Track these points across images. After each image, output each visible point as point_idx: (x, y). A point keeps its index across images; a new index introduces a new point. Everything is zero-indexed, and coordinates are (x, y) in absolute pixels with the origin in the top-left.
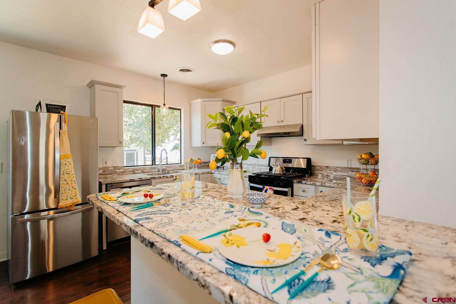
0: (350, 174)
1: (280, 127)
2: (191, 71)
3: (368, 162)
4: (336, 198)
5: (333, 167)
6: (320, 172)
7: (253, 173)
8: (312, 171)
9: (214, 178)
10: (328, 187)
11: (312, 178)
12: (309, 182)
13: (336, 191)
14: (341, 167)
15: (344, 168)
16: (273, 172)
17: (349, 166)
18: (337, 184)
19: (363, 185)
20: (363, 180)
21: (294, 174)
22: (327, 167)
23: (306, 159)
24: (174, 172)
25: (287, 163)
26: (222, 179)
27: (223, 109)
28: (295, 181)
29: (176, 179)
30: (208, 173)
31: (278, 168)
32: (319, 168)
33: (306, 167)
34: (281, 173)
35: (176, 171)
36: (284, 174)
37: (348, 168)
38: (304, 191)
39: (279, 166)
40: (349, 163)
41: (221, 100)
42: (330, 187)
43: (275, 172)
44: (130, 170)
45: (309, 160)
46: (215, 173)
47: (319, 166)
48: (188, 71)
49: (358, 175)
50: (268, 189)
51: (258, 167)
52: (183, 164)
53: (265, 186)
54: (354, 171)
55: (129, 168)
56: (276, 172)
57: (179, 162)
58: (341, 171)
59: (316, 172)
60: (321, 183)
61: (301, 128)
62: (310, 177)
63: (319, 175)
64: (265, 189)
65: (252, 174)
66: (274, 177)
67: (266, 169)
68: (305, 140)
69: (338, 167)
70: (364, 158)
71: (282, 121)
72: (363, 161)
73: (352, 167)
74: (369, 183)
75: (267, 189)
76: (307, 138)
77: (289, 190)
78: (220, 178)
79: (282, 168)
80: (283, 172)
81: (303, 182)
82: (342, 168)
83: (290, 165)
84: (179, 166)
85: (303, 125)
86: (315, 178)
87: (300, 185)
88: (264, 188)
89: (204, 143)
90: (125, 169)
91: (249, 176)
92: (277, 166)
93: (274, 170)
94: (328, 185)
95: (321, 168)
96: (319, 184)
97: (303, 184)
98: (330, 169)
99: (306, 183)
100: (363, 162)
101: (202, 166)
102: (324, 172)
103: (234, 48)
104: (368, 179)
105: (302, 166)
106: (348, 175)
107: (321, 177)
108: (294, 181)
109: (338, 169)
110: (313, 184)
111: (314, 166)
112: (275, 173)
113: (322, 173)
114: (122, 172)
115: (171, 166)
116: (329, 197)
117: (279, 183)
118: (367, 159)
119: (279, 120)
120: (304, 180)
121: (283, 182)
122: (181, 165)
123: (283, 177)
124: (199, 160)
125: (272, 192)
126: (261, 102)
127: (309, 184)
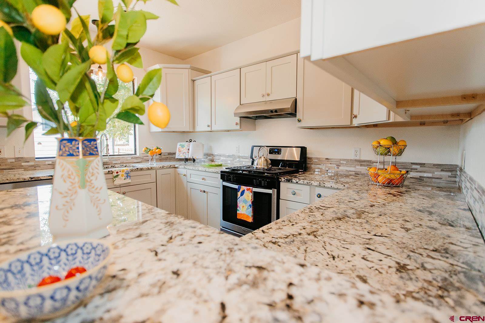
0: (358, 169)
1: (266, 102)
3: (389, 152)
4: (345, 211)
5: (335, 159)
6: (318, 165)
7: (227, 167)
8: (307, 165)
9: (178, 174)
10: (328, 188)
11: (307, 174)
12: (301, 181)
13: (343, 197)
14: (346, 159)
15: (351, 160)
16: (255, 167)
17: (358, 158)
18: (342, 184)
19: (379, 185)
20: (380, 179)
21: (283, 169)
22: (327, 159)
23: (300, 149)
24: (123, 166)
25: (275, 154)
26: (188, 176)
27: (191, 80)
28: (283, 180)
29: (118, 175)
30: (170, 167)
31: (261, 160)
32: (317, 160)
33: (299, 160)
34: (264, 167)
35: (125, 165)
36: (269, 169)
37: (356, 160)
38: (294, 194)
39: (263, 158)
40: (358, 153)
41: (189, 67)
42: (331, 188)
43: (257, 166)
44: (47, 163)
45: (303, 150)
46: (180, 167)
47: (317, 158)
49: (372, 171)
50: (246, 191)
51: (238, 159)
52: (139, 155)
53: (241, 185)
54: (364, 165)
55: (46, 161)
56: (259, 167)
57: (133, 153)
58: (346, 165)
59: (313, 166)
60: (319, 182)
61: (294, 103)
62: (304, 173)
63: (316, 170)
64: (241, 190)
65: (226, 169)
66: (254, 174)
67: (248, 162)
68: (299, 121)
69: (342, 159)
70: (384, 144)
71: (268, 95)
72: (381, 150)
73: (361, 159)
74: (389, 183)
75: (244, 190)
76: (301, 118)
77: (273, 191)
78: (185, 173)
79: (266, 160)
80: (267, 166)
81: (294, 181)
82: (347, 161)
83: (279, 157)
84: (131, 158)
85: (296, 99)
86: (311, 174)
87: (289, 185)
88: (239, 189)
90: (38, 161)
91: (221, 172)
92: (260, 157)
93: (255, 163)
94: (329, 186)
95: (320, 161)
96: (316, 183)
97: (294, 183)
98: (331, 163)
99: (297, 182)
100: (381, 152)
101: (168, 158)
102: (323, 167)
104: (388, 176)
105: (295, 158)
106: (355, 171)
107: (319, 173)
108: (281, 178)
109: (341, 162)
110: (307, 184)
111: (310, 158)
112: (257, 168)
113: (320, 167)
114: (32, 166)
115: (119, 158)
116: (332, 210)
117: (260, 182)
118: (388, 147)
119: (264, 93)
120: (296, 177)
121: (266, 181)
122: (135, 157)
123: (267, 173)
124: (158, 149)
125: (251, 194)
126: (240, 69)
127: (302, 184)
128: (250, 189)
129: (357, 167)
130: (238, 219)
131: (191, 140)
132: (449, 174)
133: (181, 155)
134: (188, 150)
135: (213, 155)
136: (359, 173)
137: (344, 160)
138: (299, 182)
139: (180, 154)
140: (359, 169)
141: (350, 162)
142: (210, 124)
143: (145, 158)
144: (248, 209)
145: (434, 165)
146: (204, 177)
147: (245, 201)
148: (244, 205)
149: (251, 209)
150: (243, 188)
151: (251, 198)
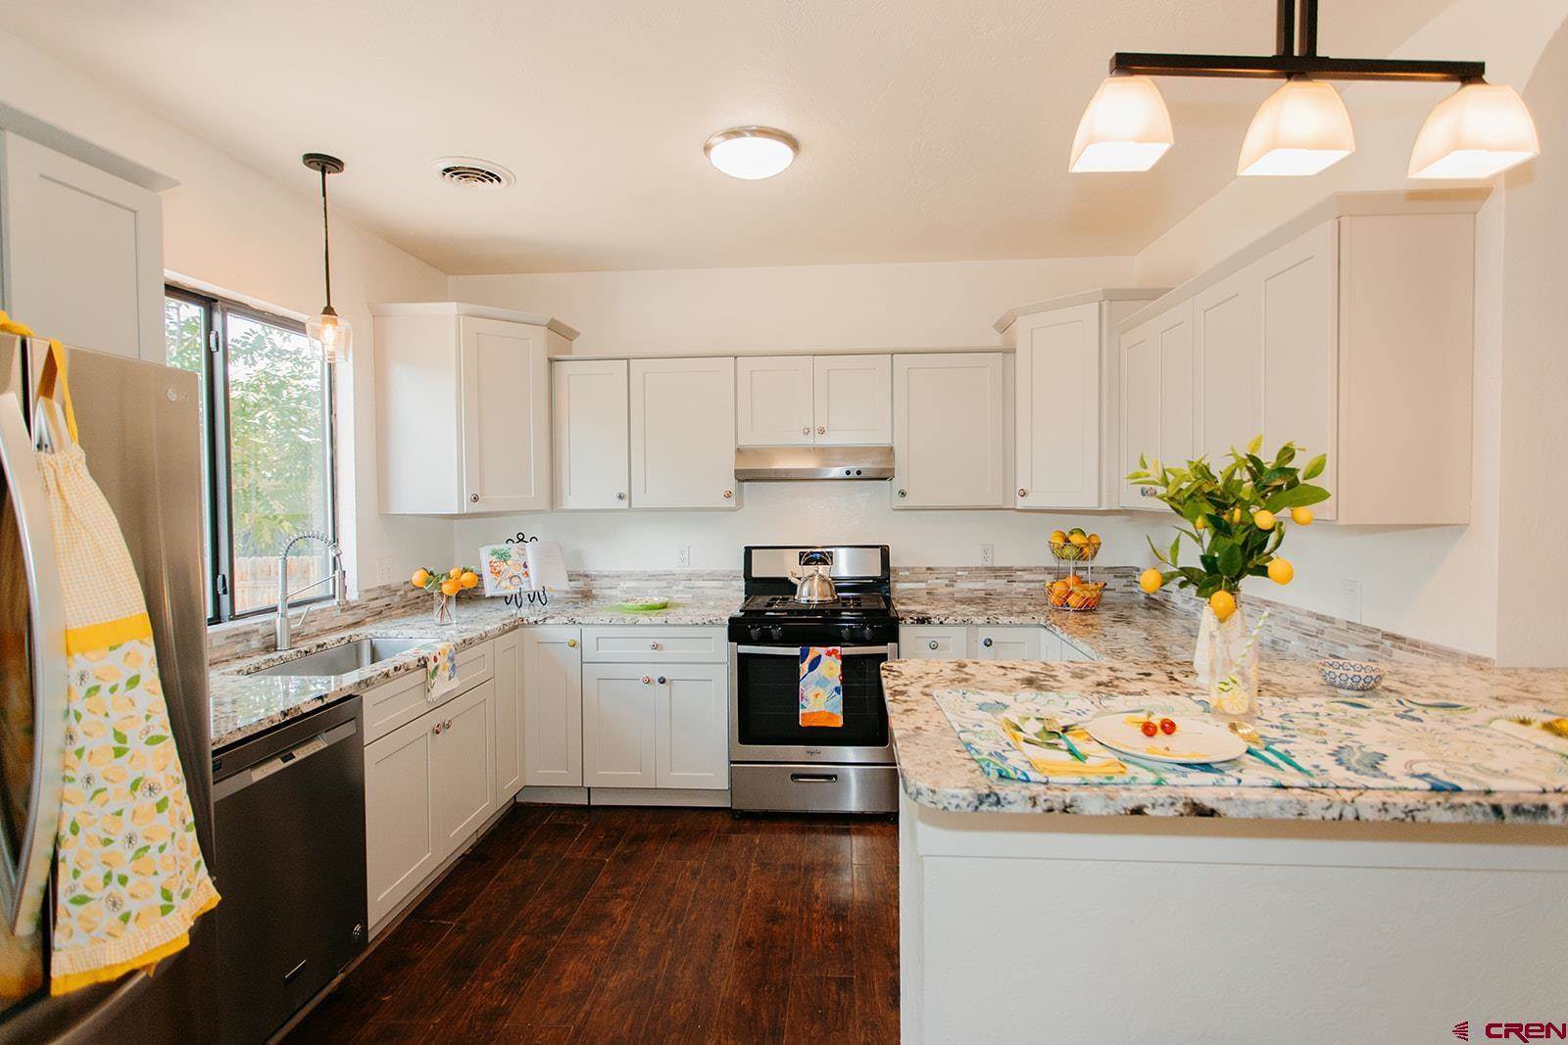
0: (989, 584)
2: (499, 180)
5: (945, 568)
6: (910, 583)
9: (541, 643)
10: (1005, 625)
14: (967, 567)
15: (977, 568)
17: (989, 564)
22: (929, 569)
23: (879, 550)
25: (823, 564)
30: (514, 626)
32: (907, 573)
33: (880, 575)
37: (988, 569)
38: (935, 647)
39: (817, 576)
40: (989, 555)
41: (546, 323)
45: (885, 553)
46: (550, 621)
47: (908, 569)
48: (491, 176)
50: (823, 657)
51: (685, 584)
52: (354, 597)
54: (1000, 576)
56: (814, 598)
58: (968, 579)
60: (987, 617)
64: (810, 658)
67: (721, 589)
68: (900, 492)
69: (960, 568)
71: (822, 431)
73: (995, 565)
75: (819, 656)
76: (905, 485)
77: (886, 648)
78: (576, 639)
81: (934, 620)
82: (969, 570)
85: (892, 449)
87: (921, 631)
88: (805, 655)
89: (476, 499)
91: (732, 620)
92: (812, 576)
95: (913, 574)
97: (934, 625)
98: (937, 576)
99: (941, 622)
103: (795, 158)
106: (985, 588)
108: (903, 619)
109: (959, 573)
110: (963, 624)
119: (810, 426)
124: (466, 574)
125: (840, 662)
126: (736, 357)
127: (952, 625)
128: (834, 652)
129: (988, 581)
130: (800, 727)
131: (521, 537)
132: (1124, 581)
133: (503, 584)
134: (525, 566)
135: (586, 576)
136: (992, 592)
137: (964, 569)
138: (944, 622)
139: (500, 582)
140: (992, 584)
141: (974, 572)
142: (625, 492)
143: (371, 606)
144: (830, 698)
145: (1105, 569)
146: (658, 641)
147: (822, 682)
148: (821, 690)
149: (839, 698)
150: (815, 651)
151: (839, 672)
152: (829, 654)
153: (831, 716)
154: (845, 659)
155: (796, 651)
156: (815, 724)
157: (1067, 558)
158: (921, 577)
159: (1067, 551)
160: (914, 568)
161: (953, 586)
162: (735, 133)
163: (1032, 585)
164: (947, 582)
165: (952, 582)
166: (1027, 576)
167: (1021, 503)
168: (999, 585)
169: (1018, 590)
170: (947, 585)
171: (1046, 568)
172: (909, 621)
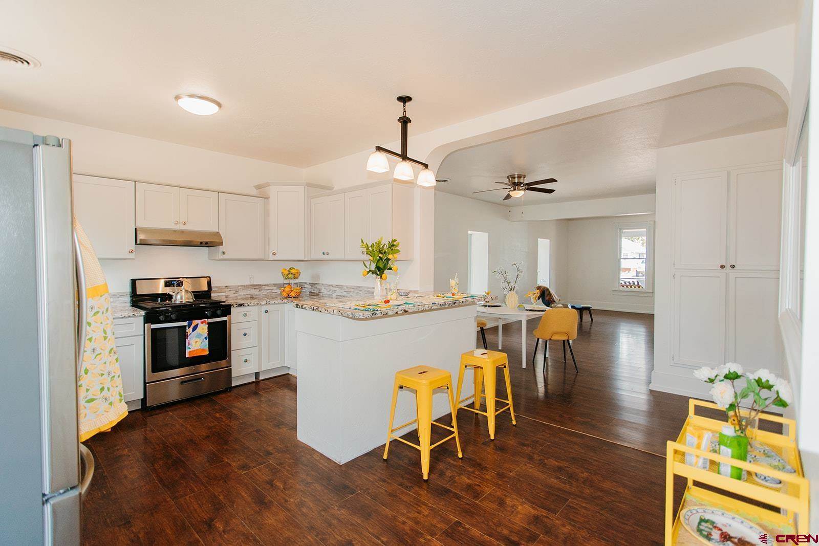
5: (234, 286)
6: (218, 293)
10: (272, 304)
15: (247, 286)
17: (251, 284)
22: (226, 286)
31: (184, 294)
32: (219, 289)
33: (207, 290)
38: (246, 316)
40: (252, 279)
50: (200, 324)
53: (193, 320)
54: (257, 288)
58: (243, 290)
68: (224, 253)
71: (185, 223)
73: (254, 284)
75: (197, 324)
77: (225, 318)
88: (191, 324)
91: (149, 313)
96: (263, 303)
97: (245, 306)
98: (230, 289)
109: (240, 288)
110: (257, 305)
117: (214, 312)
121: (220, 310)
125: (207, 326)
126: (135, 182)
127: (253, 306)
128: (205, 321)
129: (252, 291)
130: (187, 358)
136: (253, 295)
137: (242, 286)
138: (249, 305)
140: (253, 292)
144: (202, 342)
147: (199, 336)
148: (198, 340)
149: (207, 341)
150: (195, 322)
151: (207, 330)
152: (202, 323)
153: (203, 350)
154: (209, 324)
155: (186, 323)
156: (195, 355)
157: (290, 278)
158: (223, 290)
159: (290, 276)
160: (219, 287)
161: (237, 293)
162: (192, 96)
163: (268, 291)
164: (234, 292)
165: (236, 292)
166: (267, 288)
167: (272, 257)
168: (256, 292)
169: (264, 293)
170: (234, 293)
171: (274, 284)
172: (235, 306)
